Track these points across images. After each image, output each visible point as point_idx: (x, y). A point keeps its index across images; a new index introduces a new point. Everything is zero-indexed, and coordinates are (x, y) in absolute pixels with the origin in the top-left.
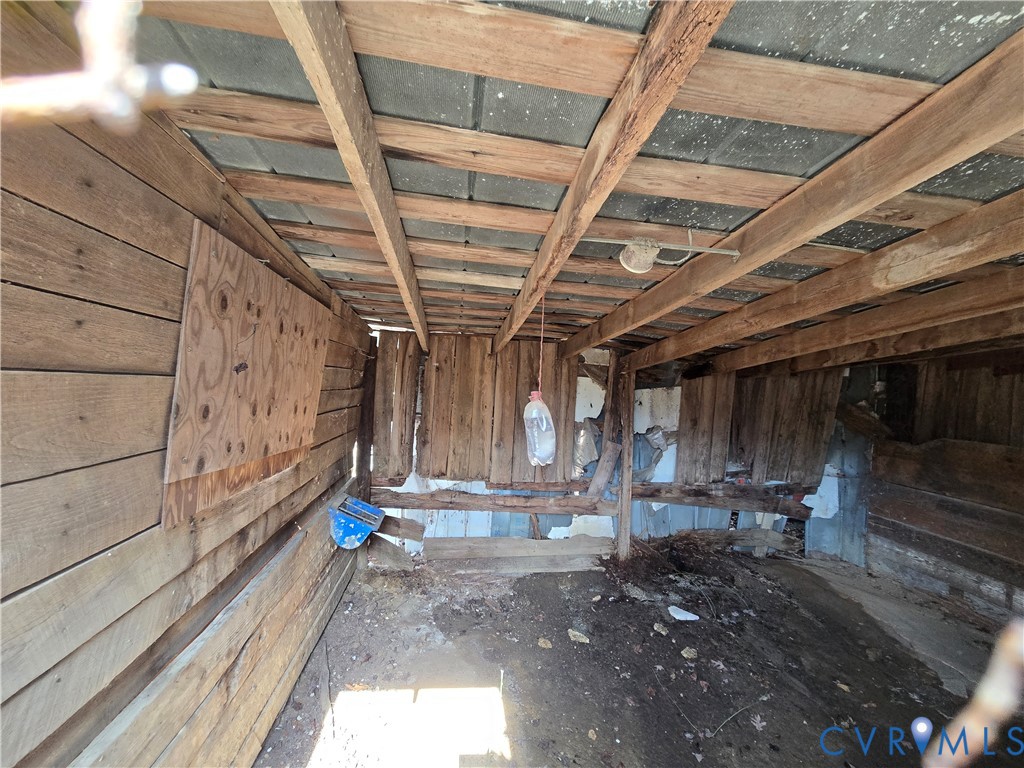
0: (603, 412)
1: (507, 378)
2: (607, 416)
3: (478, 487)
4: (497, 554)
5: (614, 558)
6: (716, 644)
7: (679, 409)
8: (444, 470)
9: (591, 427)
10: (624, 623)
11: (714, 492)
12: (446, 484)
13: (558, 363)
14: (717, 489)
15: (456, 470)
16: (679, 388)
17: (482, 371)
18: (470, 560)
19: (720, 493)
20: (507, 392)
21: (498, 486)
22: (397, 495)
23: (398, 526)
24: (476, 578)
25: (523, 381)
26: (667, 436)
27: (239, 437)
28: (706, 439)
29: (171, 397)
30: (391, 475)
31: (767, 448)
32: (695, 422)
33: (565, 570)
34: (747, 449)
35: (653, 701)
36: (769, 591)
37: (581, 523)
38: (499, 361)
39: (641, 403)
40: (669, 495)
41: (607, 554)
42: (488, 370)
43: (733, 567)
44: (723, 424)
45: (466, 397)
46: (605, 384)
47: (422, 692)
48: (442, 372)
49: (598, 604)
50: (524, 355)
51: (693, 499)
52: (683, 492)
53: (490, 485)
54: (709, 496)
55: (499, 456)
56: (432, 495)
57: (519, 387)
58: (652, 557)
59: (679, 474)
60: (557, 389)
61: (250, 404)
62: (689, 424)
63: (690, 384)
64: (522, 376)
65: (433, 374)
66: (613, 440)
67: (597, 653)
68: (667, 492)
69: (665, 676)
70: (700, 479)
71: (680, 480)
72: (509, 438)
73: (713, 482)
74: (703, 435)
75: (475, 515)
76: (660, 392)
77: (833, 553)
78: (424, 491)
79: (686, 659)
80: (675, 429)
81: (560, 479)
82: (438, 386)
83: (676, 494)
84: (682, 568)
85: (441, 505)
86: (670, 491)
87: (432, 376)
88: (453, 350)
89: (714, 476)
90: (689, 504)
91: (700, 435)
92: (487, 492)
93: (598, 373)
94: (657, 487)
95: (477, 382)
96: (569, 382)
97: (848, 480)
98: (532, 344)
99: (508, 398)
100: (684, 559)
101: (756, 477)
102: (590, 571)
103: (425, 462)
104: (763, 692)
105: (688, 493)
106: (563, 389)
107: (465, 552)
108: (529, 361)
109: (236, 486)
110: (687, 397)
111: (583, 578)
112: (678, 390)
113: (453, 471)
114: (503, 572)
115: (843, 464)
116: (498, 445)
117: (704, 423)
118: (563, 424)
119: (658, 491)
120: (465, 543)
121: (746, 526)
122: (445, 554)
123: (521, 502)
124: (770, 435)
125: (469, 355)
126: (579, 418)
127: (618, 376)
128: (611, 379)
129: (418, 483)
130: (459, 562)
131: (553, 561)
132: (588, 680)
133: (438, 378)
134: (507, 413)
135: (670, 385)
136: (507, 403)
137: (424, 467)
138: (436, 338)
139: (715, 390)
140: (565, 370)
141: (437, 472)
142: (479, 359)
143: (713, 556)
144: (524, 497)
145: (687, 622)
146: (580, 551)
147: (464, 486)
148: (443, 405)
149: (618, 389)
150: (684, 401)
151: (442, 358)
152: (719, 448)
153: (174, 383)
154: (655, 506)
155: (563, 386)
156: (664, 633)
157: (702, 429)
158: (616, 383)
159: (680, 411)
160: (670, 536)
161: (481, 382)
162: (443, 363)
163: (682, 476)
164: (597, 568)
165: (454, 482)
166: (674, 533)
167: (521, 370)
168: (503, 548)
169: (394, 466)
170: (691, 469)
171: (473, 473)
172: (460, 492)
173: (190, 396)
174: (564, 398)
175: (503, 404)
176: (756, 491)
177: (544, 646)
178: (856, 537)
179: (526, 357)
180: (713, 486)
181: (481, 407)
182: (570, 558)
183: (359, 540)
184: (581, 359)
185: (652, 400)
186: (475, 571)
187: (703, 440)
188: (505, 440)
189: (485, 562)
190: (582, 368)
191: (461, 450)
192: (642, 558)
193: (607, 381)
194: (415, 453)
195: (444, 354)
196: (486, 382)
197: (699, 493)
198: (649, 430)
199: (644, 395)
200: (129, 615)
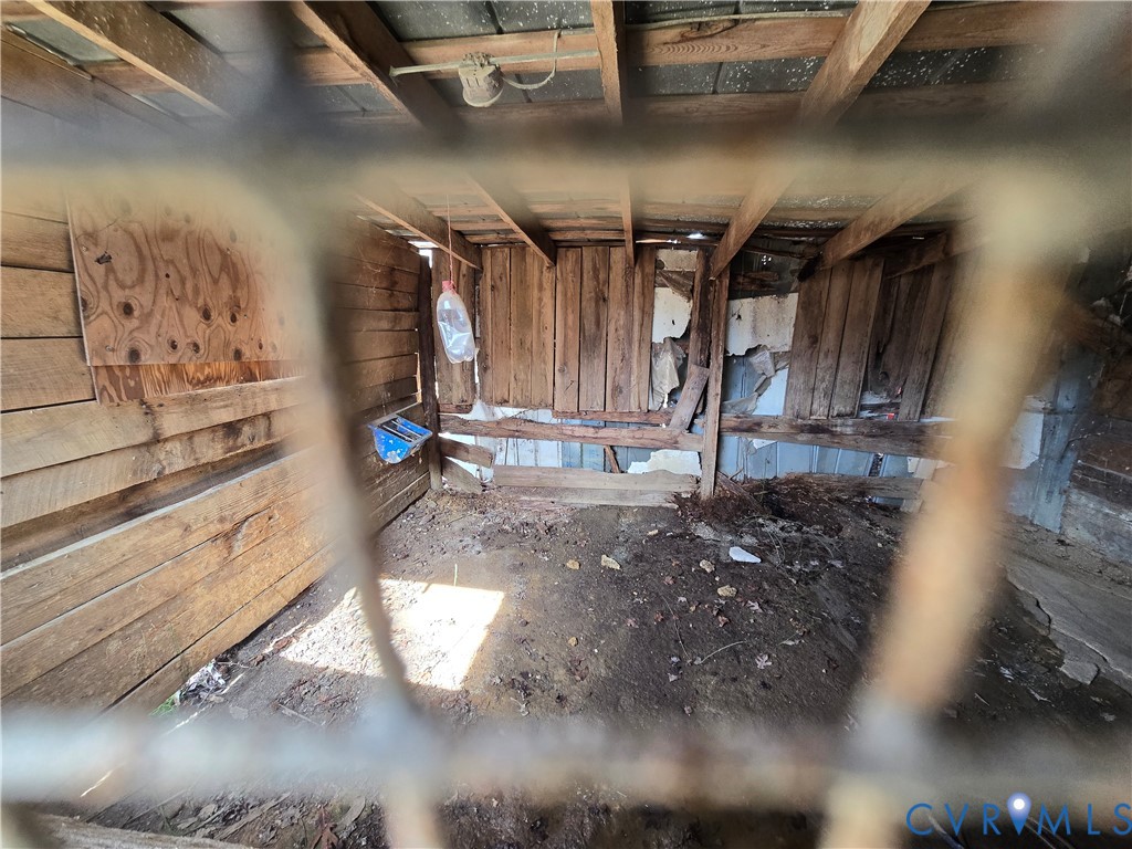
0: (688, 330)
1: (569, 294)
2: (693, 335)
3: (545, 416)
4: (565, 484)
5: (695, 496)
6: (767, 587)
7: (793, 322)
8: (506, 397)
9: (673, 349)
10: (669, 557)
11: (839, 429)
12: (510, 412)
13: (629, 273)
14: (843, 425)
15: (519, 397)
16: (796, 295)
17: (541, 288)
18: (538, 489)
19: (849, 430)
20: (570, 311)
21: (564, 414)
22: (465, 422)
23: (467, 451)
24: (535, 504)
25: (588, 296)
26: (776, 357)
27: (187, 337)
28: (831, 361)
29: (75, 292)
30: (456, 401)
31: (925, 372)
32: (815, 340)
33: (632, 504)
34: (893, 375)
35: (657, 626)
36: (880, 545)
37: (660, 459)
38: (559, 275)
39: (739, 317)
40: (772, 430)
41: (687, 492)
42: (547, 286)
43: (844, 515)
44: (858, 341)
45: (525, 319)
46: (690, 295)
47: (434, 587)
48: (498, 290)
49: (651, 538)
50: (587, 265)
51: (810, 436)
52: (796, 427)
53: (556, 414)
54: (833, 434)
55: (563, 383)
56: (498, 423)
57: (584, 304)
58: (742, 499)
59: (789, 405)
60: (628, 304)
61: (198, 309)
62: (806, 341)
63: (810, 288)
64: (585, 289)
65: (489, 292)
66: (700, 364)
67: (623, 579)
68: (770, 427)
69: (685, 608)
70: (820, 413)
71: (789, 412)
72: (574, 363)
73: (838, 415)
74: (826, 356)
75: (544, 444)
76: (767, 302)
77: (1021, 513)
78: (491, 419)
79: (720, 597)
80: (787, 349)
81: (634, 408)
82: (494, 306)
83: (782, 429)
84: (778, 513)
85: (507, 433)
86: (775, 426)
87: (488, 296)
88: (508, 265)
89: (838, 408)
90: (803, 443)
91: (822, 355)
92: (554, 421)
93: (680, 282)
94: (756, 420)
95: (535, 300)
96: (643, 294)
97: (1061, 418)
98: (597, 250)
99: (570, 317)
100: (786, 504)
101: (904, 411)
102: (660, 507)
103: (487, 389)
104: (791, 636)
105: (802, 429)
106: (636, 304)
107: (533, 480)
108: (594, 272)
109: (199, 382)
110: (804, 306)
111: (651, 513)
112: (793, 299)
113: (515, 398)
114: (567, 501)
115: (1056, 395)
116: (562, 371)
117: (829, 339)
118: (637, 344)
119: (759, 424)
120: (533, 473)
121: (892, 474)
122: (514, 482)
123: (590, 432)
124: (931, 356)
125: (525, 270)
126: (658, 338)
127: (707, 284)
128: (697, 289)
129: (485, 410)
130: (526, 490)
131: (622, 495)
132: (599, 599)
133: (494, 298)
134: (570, 333)
135: (782, 292)
136: (570, 323)
137: (487, 394)
138: (489, 252)
139: (848, 294)
140: (638, 280)
141: (499, 399)
142: (537, 273)
143: (826, 503)
144: (593, 427)
145: (745, 563)
146: (656, 487)
147: (530, 415)
148: (501, 327)
149: (707, 300)
150: (800, 311)
151: (496, 276)
152: (850, 372)
153: (74, 279)
154: (757, 443)
155: (636, 300)
156: (708, 570)
157: (824, 347)
158: (704, 293)
159: (795, 325)
160: (775, 477)
161: (540, 299)
162: (498, 281)
163: (793, 407)
164: (668, 505)
165: (520, 410)
166: (782, 475)
167: (585, 283)
168: (574, 479)
169: (458, 394)
170: (806, 400)
171: (536, 401)
172: (526, 421)
173: (98, 292)
174: (637, 314)
175: (565, 325)
176: (905, 429)
177: (571, 566)
178: (1056, 494)
179: (590, 268)
180: (839, 421)
181: (541, 329)
182: (642, 493)
183: (399, 455)
184: (659, 265)
185: (755, 312)
186: (539, 498)
187: (825, 363)
188: (569, 364)
189: (552, 491)
190: (660, 277)
191: (522, 376)
192: (729, 499)
193: (692, 291)
194: (477, 380)
195: (498, 270)
196: (545, 300)
197: (816, 429)
198: (750, 352)
199: (744, 306)
200: (75, 464)
